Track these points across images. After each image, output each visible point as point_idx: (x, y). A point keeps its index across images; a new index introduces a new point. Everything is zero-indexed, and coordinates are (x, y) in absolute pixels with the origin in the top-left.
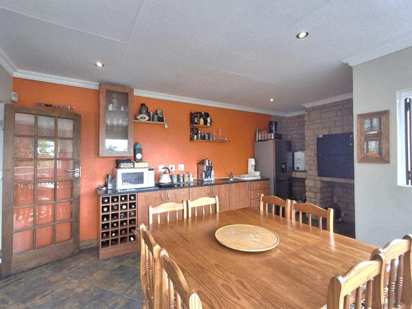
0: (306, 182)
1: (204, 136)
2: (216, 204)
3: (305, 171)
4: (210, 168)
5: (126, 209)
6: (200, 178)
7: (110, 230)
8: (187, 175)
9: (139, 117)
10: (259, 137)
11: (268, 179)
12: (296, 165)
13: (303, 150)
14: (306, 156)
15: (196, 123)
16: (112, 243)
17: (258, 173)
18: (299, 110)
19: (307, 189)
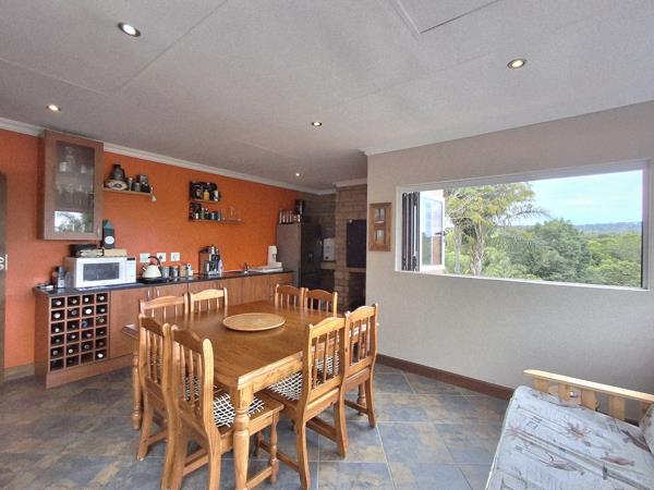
0: (335, 274)
1: (210, 215)
2: (224, 298)
3: (334, 261)
4: (217, 258)
5: (92, 313)
6: (202, 271)
7: (65, 345)
8: (183, 267)
9: (111, 184)
10: (283, 218)
11: (292, 271)
12: (325, 255)
13: (333, 236)
14: (336, 243)
15: (198, 198)
16: (68, 364)
17: (280, 264)
18: (331, 188)
19: (336, 282)
